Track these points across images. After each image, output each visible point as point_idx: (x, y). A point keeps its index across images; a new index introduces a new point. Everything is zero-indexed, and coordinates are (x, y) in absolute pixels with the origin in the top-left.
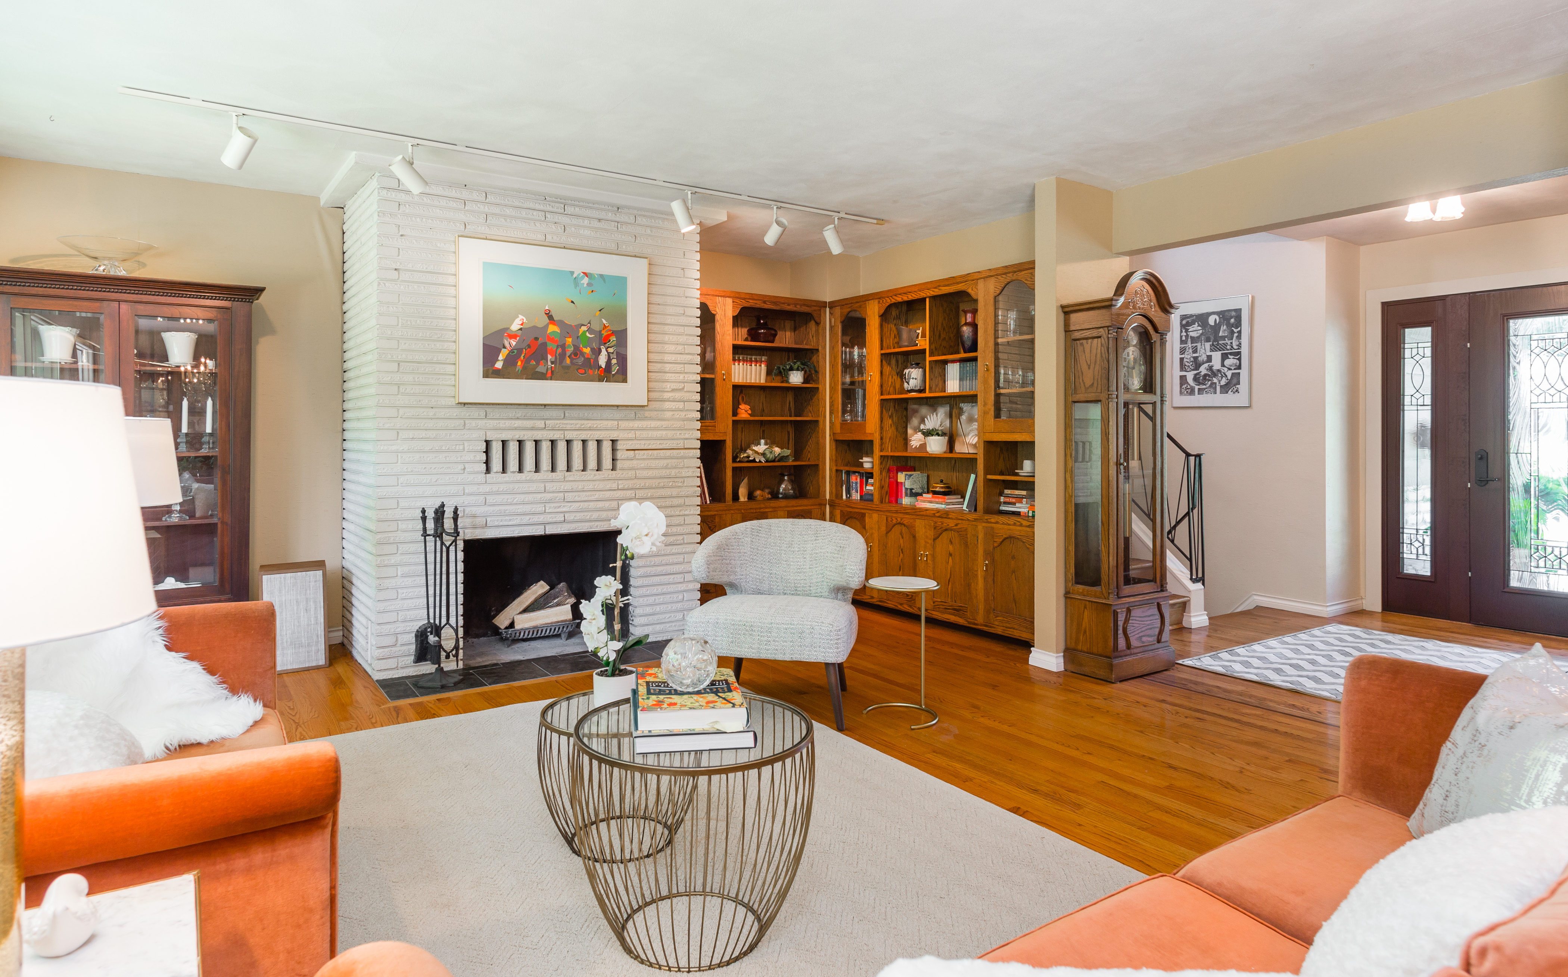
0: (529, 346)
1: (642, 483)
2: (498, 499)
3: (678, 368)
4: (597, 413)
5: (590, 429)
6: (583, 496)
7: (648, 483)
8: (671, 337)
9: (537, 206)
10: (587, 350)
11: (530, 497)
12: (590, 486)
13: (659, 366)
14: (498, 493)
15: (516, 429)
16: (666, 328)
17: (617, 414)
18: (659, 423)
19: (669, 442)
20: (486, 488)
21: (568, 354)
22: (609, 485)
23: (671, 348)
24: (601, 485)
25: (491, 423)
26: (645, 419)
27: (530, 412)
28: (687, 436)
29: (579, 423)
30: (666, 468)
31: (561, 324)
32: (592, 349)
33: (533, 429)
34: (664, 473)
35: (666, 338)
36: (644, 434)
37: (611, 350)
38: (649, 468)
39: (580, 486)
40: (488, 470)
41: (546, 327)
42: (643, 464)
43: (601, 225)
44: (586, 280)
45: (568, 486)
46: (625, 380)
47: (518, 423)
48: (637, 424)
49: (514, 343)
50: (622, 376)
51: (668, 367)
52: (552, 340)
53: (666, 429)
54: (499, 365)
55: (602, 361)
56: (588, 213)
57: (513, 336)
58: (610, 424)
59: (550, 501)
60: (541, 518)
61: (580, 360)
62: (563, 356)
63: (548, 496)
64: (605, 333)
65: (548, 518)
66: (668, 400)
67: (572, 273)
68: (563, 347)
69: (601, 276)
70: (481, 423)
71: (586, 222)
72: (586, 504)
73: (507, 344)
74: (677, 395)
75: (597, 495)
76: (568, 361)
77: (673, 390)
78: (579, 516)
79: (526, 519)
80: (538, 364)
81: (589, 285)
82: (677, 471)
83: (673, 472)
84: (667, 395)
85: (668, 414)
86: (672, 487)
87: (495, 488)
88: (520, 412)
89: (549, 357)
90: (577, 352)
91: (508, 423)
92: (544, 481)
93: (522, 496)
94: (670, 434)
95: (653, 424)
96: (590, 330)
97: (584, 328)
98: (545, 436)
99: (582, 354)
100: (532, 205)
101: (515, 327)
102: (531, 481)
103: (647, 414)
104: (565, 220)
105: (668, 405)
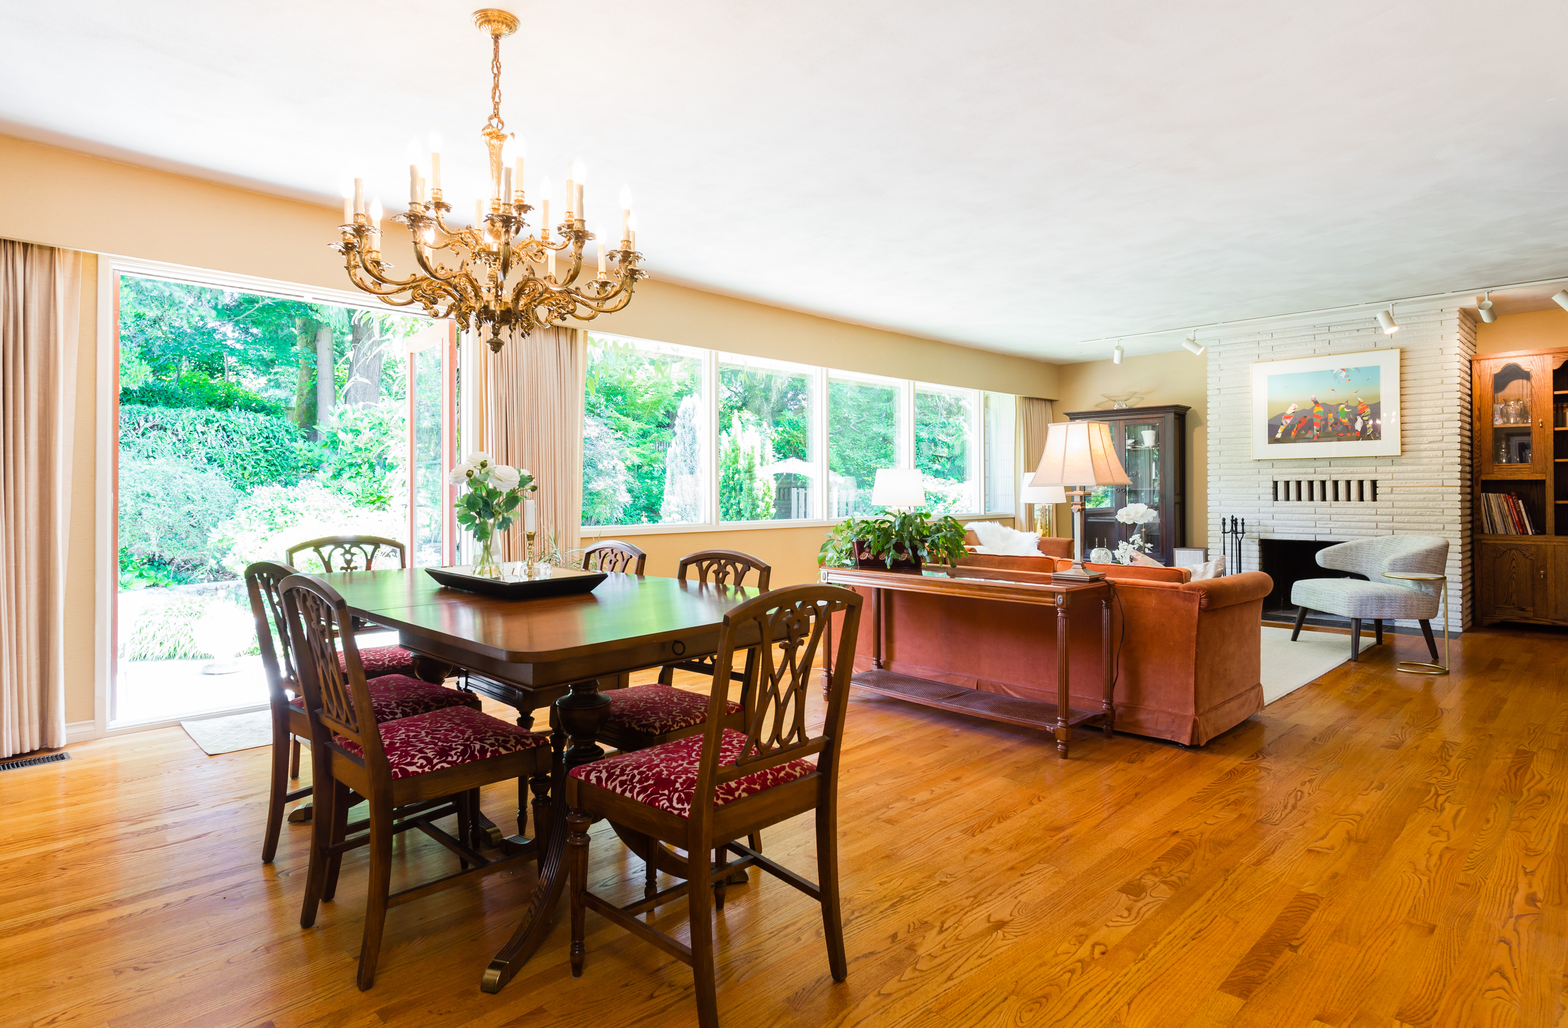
0: (1300, 422)
1: (1399, 511)
2: (1282, 516)
3: (1436, 425)
4: (1358, 462)
5: (1351, 473)
6: (1346, 518)
7: (1404, 511)
8: (1428, 403)
9: (1308, 333)
10: (1346, 421)
11: (1305, 517)
12: (1352, 511)
13: (1415, 425)
14: (1281, 513)
15: (1294, 474)
16: (1423, 396)
17: (1375, 462)
18: (1415, 468)
19: (1426, 481)
20: (1273, 510)
21: (1330, 424)
22: (1368, 511)
23: (1429, 411)
24: (1361, 511)
25: (1275, 471)
26: (1402, 464)
27: (1303, 463)
28: (1445, 477)
29: (1342, 469)
30: (1424, 500)
31: (1324, 405)
32: (1350, 420)
33: (1305, 473)
34: (1420, 504)
35: (1423, 404)
36: (1401, 476)
37: (1365, 418)
38: (1407, 501)
39: (1343, 510)
40: (1276, 499)
41: (1313, 409)
42: (1400, 497)
43: (1361, 333)
44: (1344, 373)
45: (1333, 511)
46: (1379, 438)
47: (1294, 470)
48: (1393, 469)
49: (1289, 421)
50: (1376, 434)
51: (1424, 425)
52: (1318, 417)
53: (1423, 471)
54: (1279, 436)
55: (1358, 426)
56: (1348, 328)
57: (1289, 417)
58: (1368, 469)
59: (1319, 520)
60: (1313, 530)
61: (1340, 428)
62: (1325, 426)
63: (1317, 516)
64: (1360, 407)
65: (1317, 530)
66: (1426, 450)
67: (1332, 371)
68: (1326, 420)
69: (1357, 369)
70: (1270, 471)
71: (1347, 334)
72: (1348, 524)
73: (1284, 422)
74: (1435, 446)
75: (1357, 518)
76: (1330, 429)
77: (1430, 442)
78: (1342, 531)
79: (1301, 530)
80: (1306, 433)
81: (1346, 376)
82: (1435, 503)
83: (1431, 504)
84: (1423, 447)
85: (1426, 461)
86: (1429, 515)
87: (1279, 510)
88: (1296, 464)
89: (1315, 427)
90: (1337, 422)
91: (1288, 470)
92: (1315, 507)
93: (1299, 516)
94: (1427, 475)
95: (1410, 468)
96: (1347, 407)
97: (1342, 406)
98: (1317, 479)
99: (1341, 423)
100: (1304, 333)
101: (1289, 412)
102: (1304, 506)
103: (1403, 461)
104: (1330, 337)
105: (1424, 454)
